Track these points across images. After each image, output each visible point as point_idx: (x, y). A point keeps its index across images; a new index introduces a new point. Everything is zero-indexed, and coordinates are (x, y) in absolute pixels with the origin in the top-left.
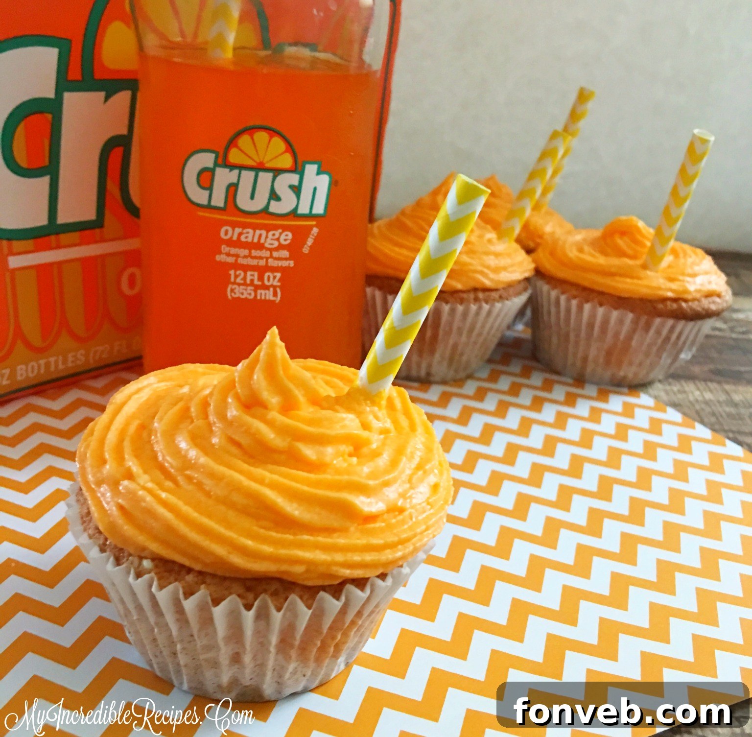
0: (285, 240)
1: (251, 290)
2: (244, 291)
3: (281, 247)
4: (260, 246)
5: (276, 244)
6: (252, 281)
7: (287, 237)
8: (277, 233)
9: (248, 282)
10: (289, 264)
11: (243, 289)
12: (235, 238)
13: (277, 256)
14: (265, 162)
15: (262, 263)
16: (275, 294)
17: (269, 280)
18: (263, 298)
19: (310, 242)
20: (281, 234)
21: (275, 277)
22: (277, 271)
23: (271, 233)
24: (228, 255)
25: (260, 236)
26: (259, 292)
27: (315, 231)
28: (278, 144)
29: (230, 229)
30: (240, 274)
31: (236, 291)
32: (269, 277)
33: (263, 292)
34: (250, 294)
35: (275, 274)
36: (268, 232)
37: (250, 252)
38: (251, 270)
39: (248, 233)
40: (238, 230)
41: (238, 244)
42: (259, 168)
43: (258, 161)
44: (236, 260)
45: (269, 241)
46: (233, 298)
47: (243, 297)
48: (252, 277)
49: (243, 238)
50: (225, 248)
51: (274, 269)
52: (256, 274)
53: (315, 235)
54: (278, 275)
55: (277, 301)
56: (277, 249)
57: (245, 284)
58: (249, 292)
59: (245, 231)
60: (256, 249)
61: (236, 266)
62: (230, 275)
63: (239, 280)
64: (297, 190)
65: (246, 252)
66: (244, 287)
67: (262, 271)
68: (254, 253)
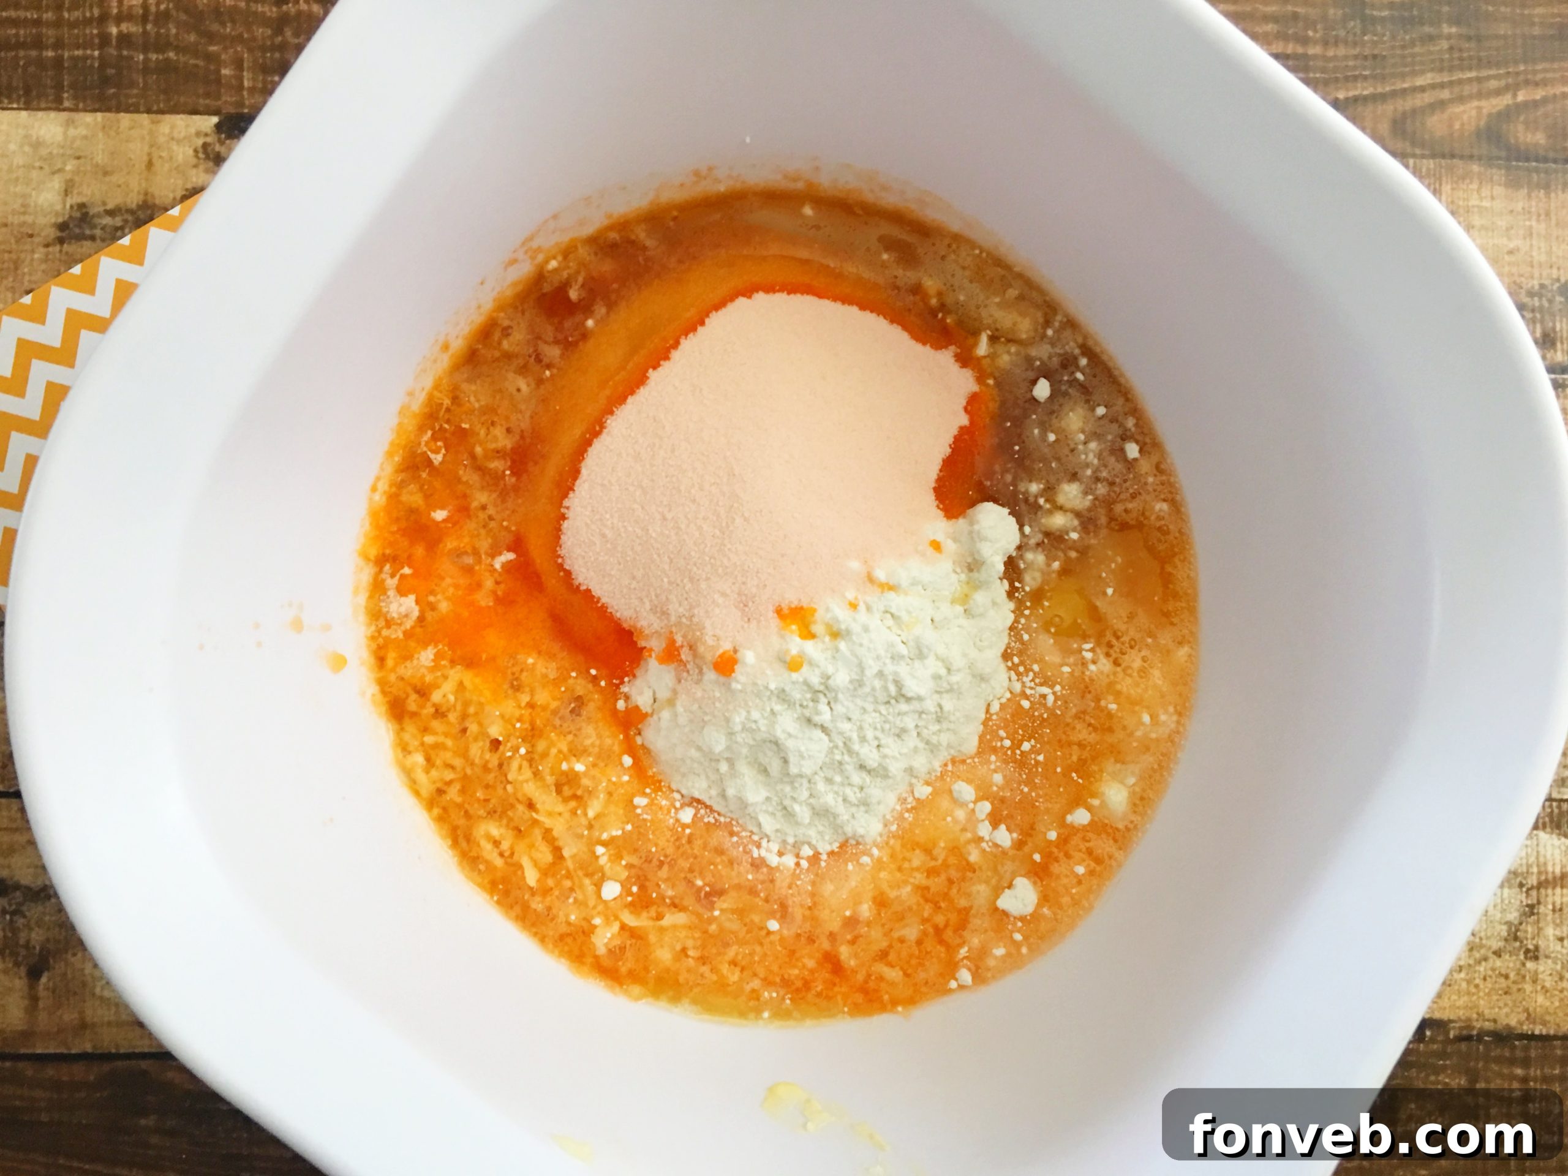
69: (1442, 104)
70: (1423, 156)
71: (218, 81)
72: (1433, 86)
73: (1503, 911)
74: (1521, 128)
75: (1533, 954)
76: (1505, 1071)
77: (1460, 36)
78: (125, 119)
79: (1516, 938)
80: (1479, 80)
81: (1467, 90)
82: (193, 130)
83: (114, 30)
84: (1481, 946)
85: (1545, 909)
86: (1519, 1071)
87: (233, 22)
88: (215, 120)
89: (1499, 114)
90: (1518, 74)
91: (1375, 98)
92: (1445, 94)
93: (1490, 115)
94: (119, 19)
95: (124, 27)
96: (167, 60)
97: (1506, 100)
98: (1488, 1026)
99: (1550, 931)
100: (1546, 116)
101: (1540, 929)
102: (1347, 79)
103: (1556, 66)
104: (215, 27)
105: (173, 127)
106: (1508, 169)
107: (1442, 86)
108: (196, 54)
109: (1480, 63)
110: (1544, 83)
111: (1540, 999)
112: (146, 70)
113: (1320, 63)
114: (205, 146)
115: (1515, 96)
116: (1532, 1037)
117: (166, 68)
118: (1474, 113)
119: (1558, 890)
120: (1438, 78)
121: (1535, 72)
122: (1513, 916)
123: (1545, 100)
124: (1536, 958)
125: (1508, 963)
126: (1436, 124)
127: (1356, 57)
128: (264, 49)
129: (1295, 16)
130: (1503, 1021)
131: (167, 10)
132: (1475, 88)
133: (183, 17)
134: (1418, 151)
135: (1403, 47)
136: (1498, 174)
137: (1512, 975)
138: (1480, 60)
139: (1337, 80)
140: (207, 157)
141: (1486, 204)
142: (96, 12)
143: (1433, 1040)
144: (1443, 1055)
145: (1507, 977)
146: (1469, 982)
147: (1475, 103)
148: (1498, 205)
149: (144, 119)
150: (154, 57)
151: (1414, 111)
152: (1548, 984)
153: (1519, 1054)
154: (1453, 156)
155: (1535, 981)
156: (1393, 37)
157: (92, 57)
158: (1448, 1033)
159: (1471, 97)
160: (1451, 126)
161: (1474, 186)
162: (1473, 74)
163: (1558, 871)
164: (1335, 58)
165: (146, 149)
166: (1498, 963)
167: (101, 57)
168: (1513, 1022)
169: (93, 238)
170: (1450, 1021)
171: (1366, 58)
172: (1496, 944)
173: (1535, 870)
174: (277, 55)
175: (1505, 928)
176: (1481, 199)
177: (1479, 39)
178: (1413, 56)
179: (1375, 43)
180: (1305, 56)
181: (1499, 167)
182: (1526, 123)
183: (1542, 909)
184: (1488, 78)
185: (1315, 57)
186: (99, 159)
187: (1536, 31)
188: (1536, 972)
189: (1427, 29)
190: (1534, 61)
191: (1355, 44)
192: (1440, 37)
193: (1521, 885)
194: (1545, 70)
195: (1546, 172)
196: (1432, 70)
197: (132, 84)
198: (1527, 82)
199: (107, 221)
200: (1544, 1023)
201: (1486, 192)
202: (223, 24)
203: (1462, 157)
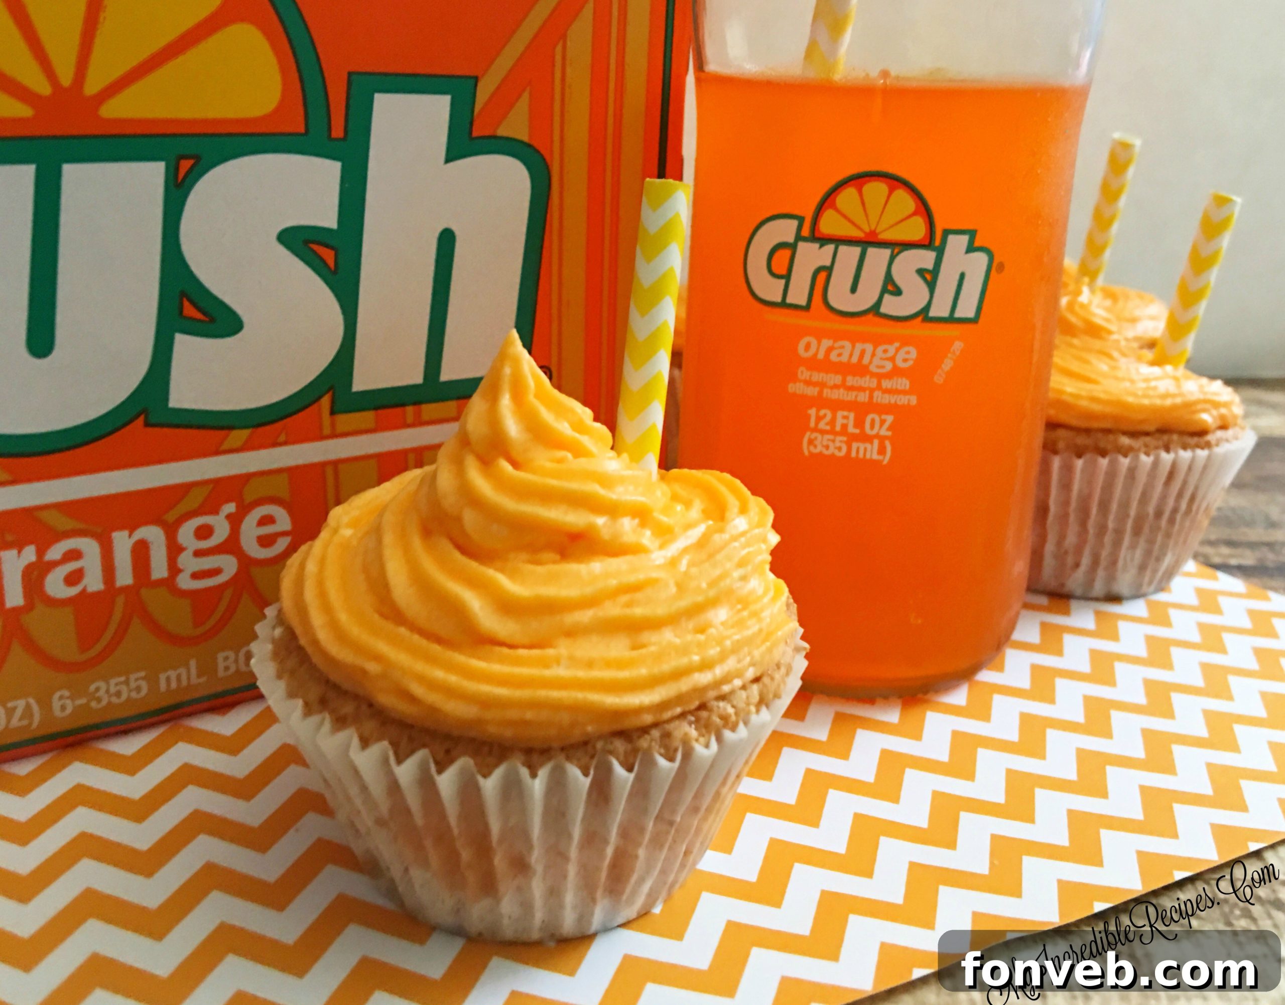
0: (905, 360)
1: (841, 441)
2: (831, 444)
3: (896, 372)
4: (861, 370)
5: (889, 366)
6: (844, 427)
7: (907, 356)
8: (892, 349)
9: (838, 428)
10: (909, 400)
11: (829, 440)
12: (821, 356)
13: (889, 386)
14: (878, 231)
15: (863, 397)
16: (882, 451)
17: (872, 427)
18: (861, 455)
19: (948, 364)
20: (897, 350)
21: (883, 422)
22: (887, 413)
23: (880, 349)
24: (808, 383)
25: (863, 353)
26: (855, 445)
27: (958, 346)
28: (904, 202)
29: (814, 342)
30: (825, 415)
31: (817, 442)
32: (873, 422)
33: (862, 446)
34: (840, 449)
35: (884, 417)
36: (875, 348)
37: (844, 381)
38: (843, 409)
39: (843, 347)
40: (826, 343)
41: (826, 366)
42: (868, 241)
43: (867, 230)
44: (820, 393)
45: (876, 361)
46: (812, 455)
47: (826, 452)
48: (845, 421)
49: (833, 357)
50: (804, 373)
51: (883, 409)
52: (852, 416)
53: (958, 353)
54: (890, 419)
55: (886, 462)
56: (889, 376)
57: (832, 432)
58: (838, 444)
59: (837, 344)
60: (854, 375)
61: (820, 402)
62: (808, 417)
63: (822, 425)
64: (930, 277)
65: (837, 379)
66: (831, 437)
67: (861, 410)
68: (851, 381)
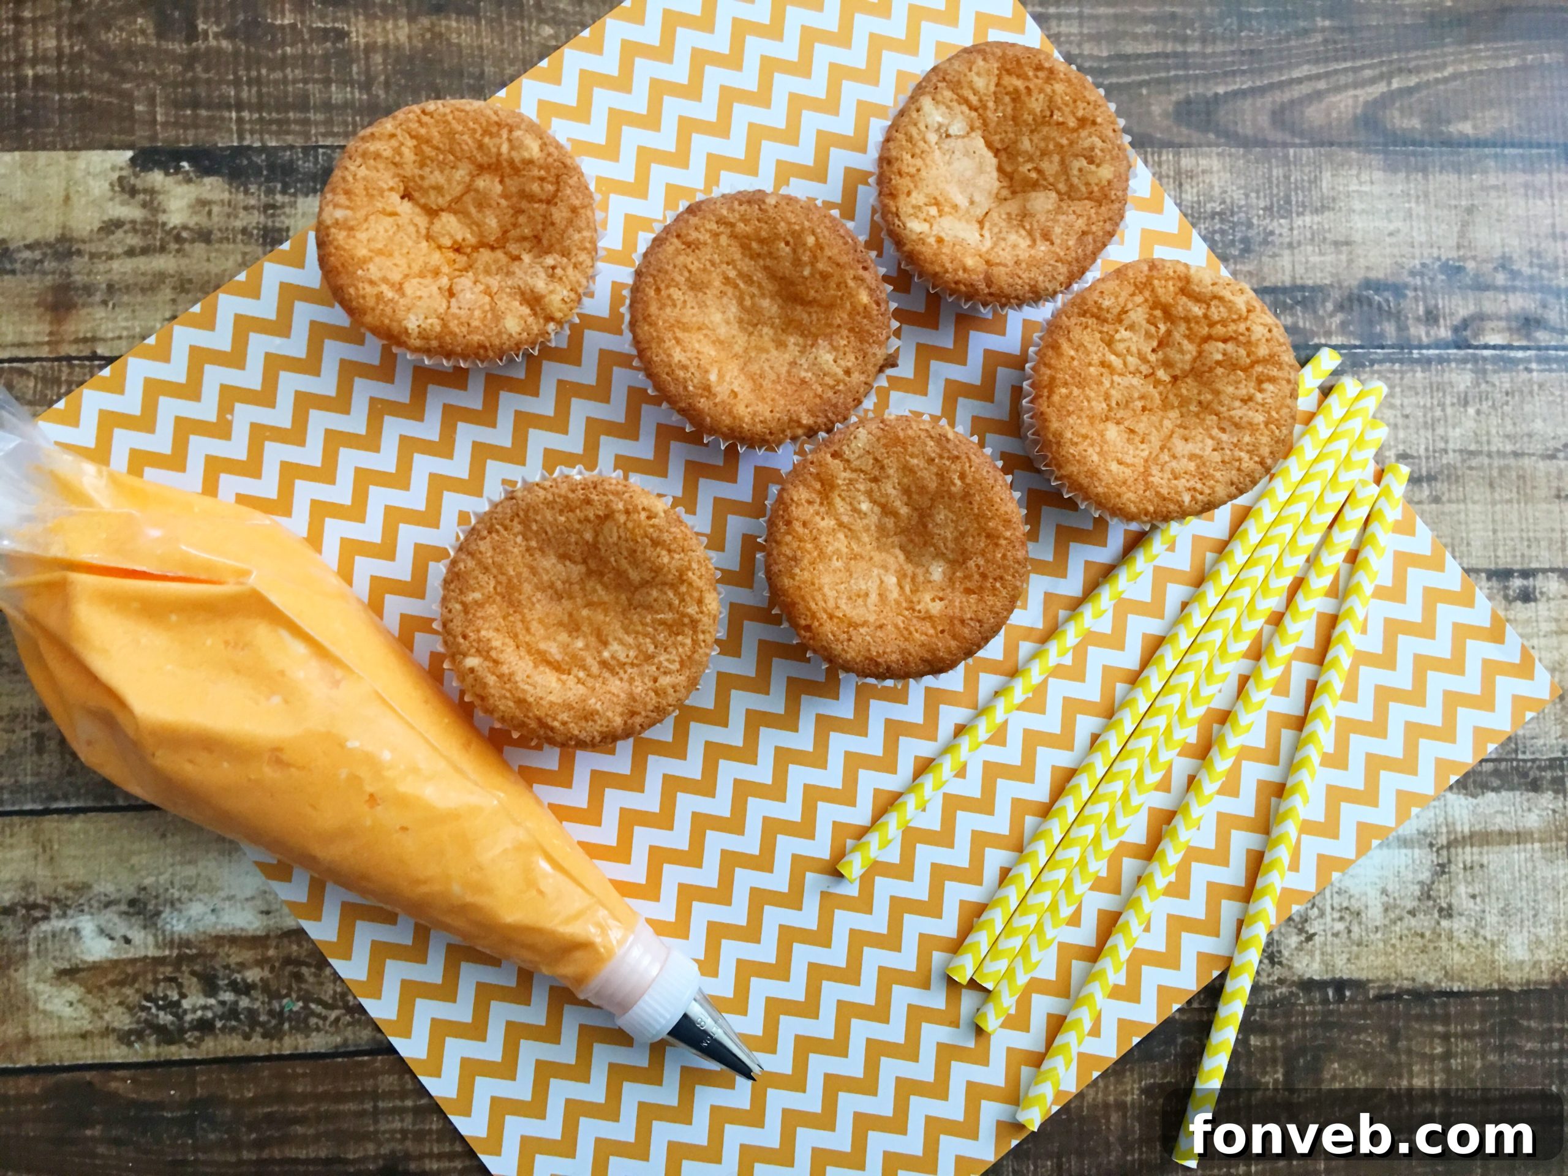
69: (1319, 95)
70: (1302, 146)
71: (131, 116)
72: (1309, 78)
73: (1415, 871)
74: (1396, 114)
75: (1447, 912)
76: (1426, 1028)
77: (1333, 29)
78: (43, 156)
79: (1429, 897)
80: (1354, 70)
81: (1343, 80)
82: (108, 165)
83: (30, 73)
84: (1395, 906)
85: (1456, 868)
86: (1440, 1028)
87: (145, 59)
88: (130, 154)
89: (1375, 101)
90: (1391, 62)
91: (1253, 91)
92: (1322, 85)
93: (1366, 103)
94: (34, 62)
95: (40, 69)
96: (83, 99)
97: (1381, 88)
98: (1407, 984)
99: (1462, 889)
100: (1420, 101)
101: (1452, 888)
102: (1225, 74)
103: (1428, 53)
104: (128, 66)
105: (88, 164)
106: (1386, 153)
107: (1318, 77)
108: (109, 92)
109: (1355, 54)
110: (1418, 70)
111: (1457, 956)
112: (62, 110)
113: (1199, 60)
114: (121, 179)
115: (1389, 83)
116: (1451, 994)
117: (83, 106)
118: (1350, 102)
119: (1468, 849)
120: (1315, 70)
121: (1408, 60)
122: (1425, 876)
123: (1418, 87)
124: (1450, 916)
125: (1423, 922)
126: (1314, 114)
127: (1233, 53)
128: (175, 85)
129: (1173, 16)
130: (1421, 979)
131: (81, 52)
132: (1350, 78)
133: (97, 58)
134: (1297, 141)
135: (1280, 41)
136: (1376, 159)
137: (1428, 934)
138: (1354, 50)
139: (1215, 75)
140: (123, 189)
141: (1366, 188)
142: (12, 56)
143: (1353, 1000)
144: (1364, 1014)
145: (1422, 936)
146: (1385, 942)
147: (1351, 92)
148: (1376, 189)
149: (61, 156)
150: (69, 96)
151: (1292, 102)
152: (1463, 942)
153: (1439, 1011)
154: (1331, 144)
155: (1450, 939)
156: (1269, 32)
157: (9, 99)
158: (1367, 992)
159: (1346, 87)
160: (1328, 115)
161: (1354, 172)
162: (1349, 64)
163: (1466, 830)
164: (1214, 54)
165: (63, 184)
166: (1413, 922)
167: (18, 99)
168: (1431, 980)
169: (13, 272)
170: (1369, 981)
171: (1243, 53)
172: (1410, 904)
173: (1444, 830)
174: (189, 90)
175: (1417, 887)
176: (1361, 183)
177: (1351, 30)
178: (1289, 49)
179: (1251, 38)
180: (1185, 54)
181: (1377, 152)
182: (1402, 110)
183: (1453, 868)
184: (1363, 68)
185: (1194, 54)
186: (19, 196)
187: (1408, 21)
188: (1451, 931)
189: (1302, 24)
190: (1408, 50)
191: (1232, 41)
192: (1315, 30)
193: (1431, 845)
194: (1417, 58)
195: (1423, 155)
196: (1308, 62)
197: (48, 124)
198: (1400, 70)
199: (27, 254)
200: (1462, 980)
201: (1365, 177)
202: (136, 63)
203: (1340, 145)
